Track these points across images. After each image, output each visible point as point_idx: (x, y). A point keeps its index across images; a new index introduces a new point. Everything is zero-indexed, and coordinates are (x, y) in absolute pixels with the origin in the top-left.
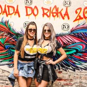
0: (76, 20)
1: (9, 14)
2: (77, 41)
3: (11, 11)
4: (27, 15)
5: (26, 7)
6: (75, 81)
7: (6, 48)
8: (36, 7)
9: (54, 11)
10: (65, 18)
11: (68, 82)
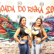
0: (47, 13)
1: (8, 11)
2: (48, 25)
3: (10, 9)
4: (19, 11)
5: (18, 6)
6: (47, 47)
7: (7, 31)
8: (24, 6)
10: (41, 12)
11: (44, 48)
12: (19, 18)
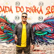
0: (47, 14)
1: (6, 12)
2: (48, 27)
3: (7, 9)
4: (17, 12)
6: (47, 51)
8: (22, 7)
9: (33, 9)
10: (40, 13)
11: (43, 52)
12: (17, 19)
